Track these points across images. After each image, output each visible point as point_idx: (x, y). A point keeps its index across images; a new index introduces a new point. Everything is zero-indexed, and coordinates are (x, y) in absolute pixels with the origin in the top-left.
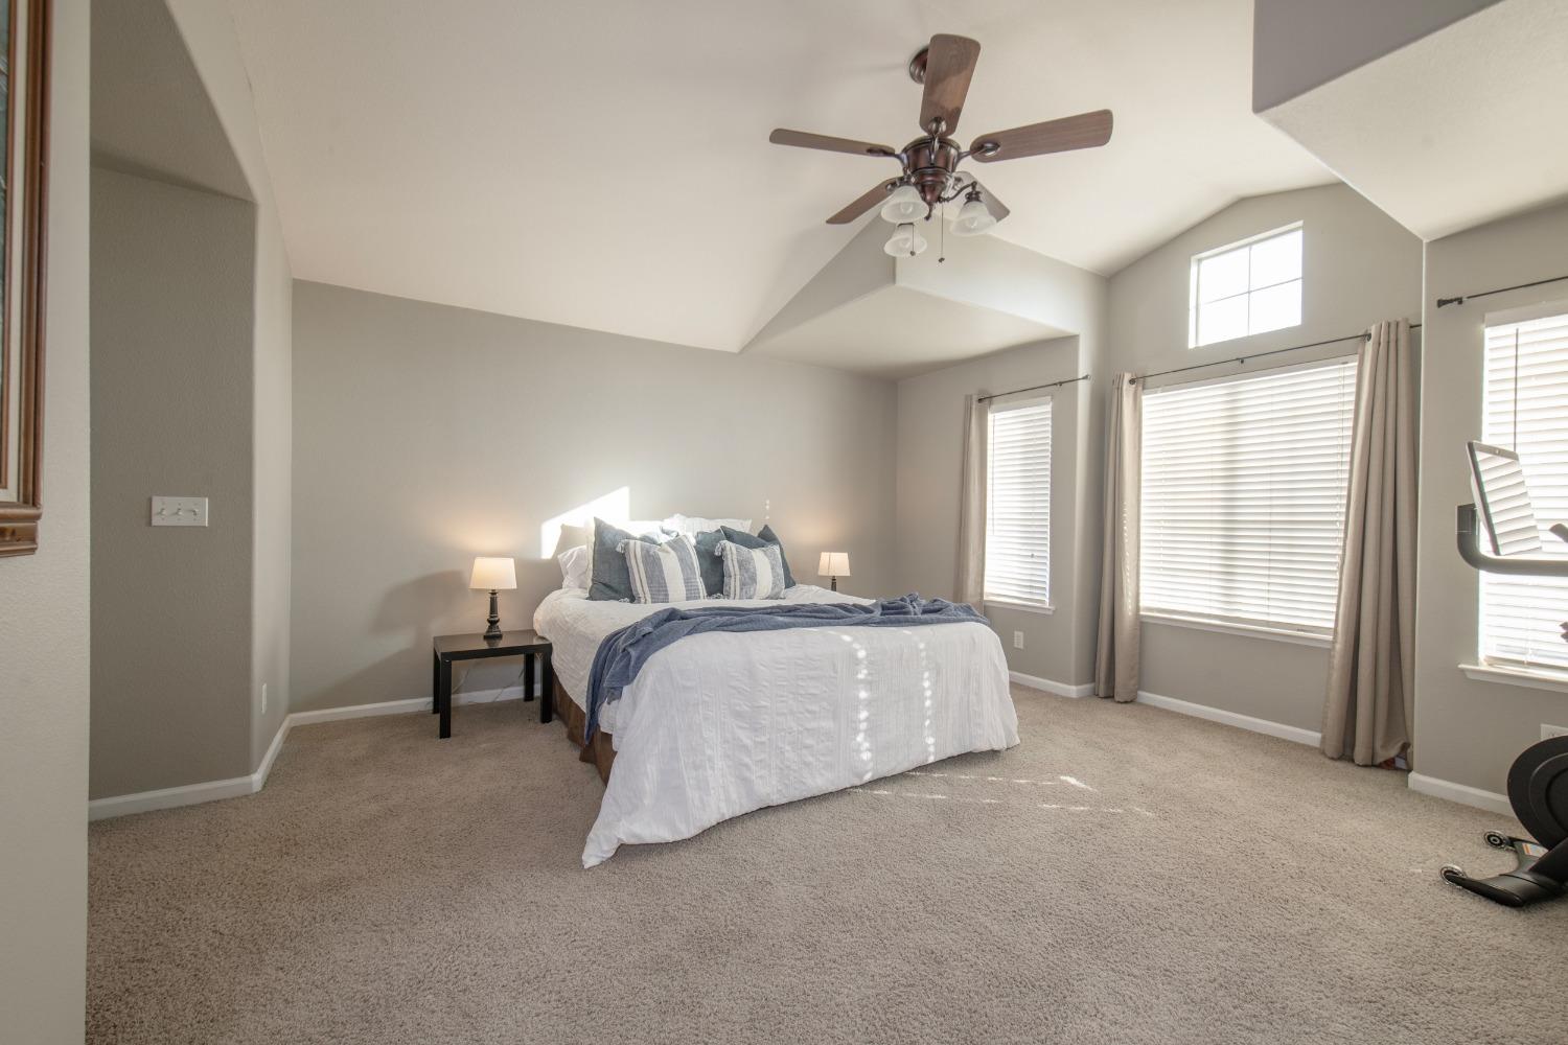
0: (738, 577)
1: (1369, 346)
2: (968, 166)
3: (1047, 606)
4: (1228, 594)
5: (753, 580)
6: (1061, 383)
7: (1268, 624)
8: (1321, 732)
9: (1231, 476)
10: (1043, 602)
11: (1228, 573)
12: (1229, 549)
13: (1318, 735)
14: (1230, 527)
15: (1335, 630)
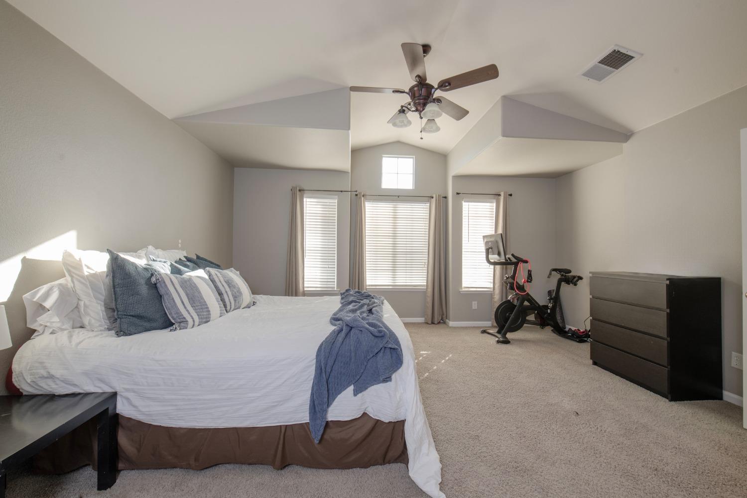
0: (230, 293)
1: (434, 200)
2: (438, 94)
3: (336, 289)
4: (394, 277)
5: (240, 293)
6: (342, 191)
7: (406, 285)
8: (424, 317)
9: (395, 236)
10: (334, 287)
11: (394, 270)
12: (394, 262)
13: (423, 319)
14: (394, 254)
15: (427, 285)
